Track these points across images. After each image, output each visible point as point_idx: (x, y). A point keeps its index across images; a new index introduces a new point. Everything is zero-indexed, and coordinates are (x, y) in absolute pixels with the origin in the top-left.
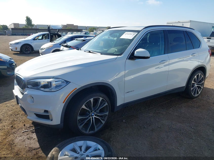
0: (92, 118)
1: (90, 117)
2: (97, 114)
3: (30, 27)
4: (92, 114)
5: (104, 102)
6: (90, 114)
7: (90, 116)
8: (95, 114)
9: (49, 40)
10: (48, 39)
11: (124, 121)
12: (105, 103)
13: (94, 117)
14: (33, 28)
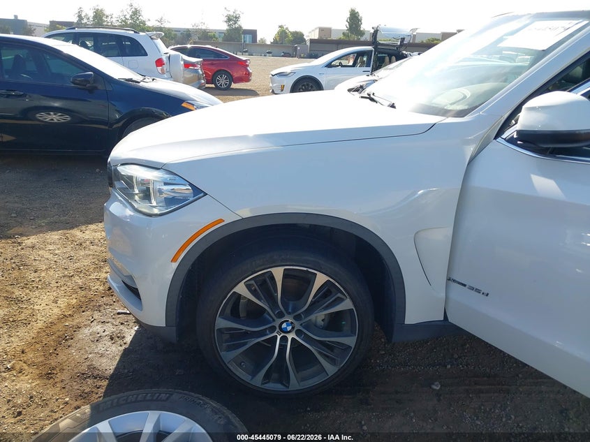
0: (284, 339)
1: (275, 334)
2: (305, 331)
3: (354, 38)
4: (284, 326)
5: (339, 295)
6: (277, 324)
7: (273, 329)
8: (298, 326)
9: (370, 69)
10: (368, 65)
11: (436, 387)
12: (339, 300)
13: (290, 337)
14: (362, 39)
